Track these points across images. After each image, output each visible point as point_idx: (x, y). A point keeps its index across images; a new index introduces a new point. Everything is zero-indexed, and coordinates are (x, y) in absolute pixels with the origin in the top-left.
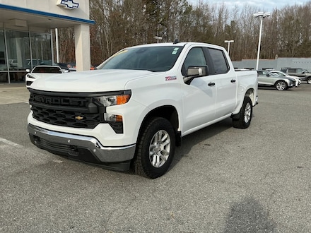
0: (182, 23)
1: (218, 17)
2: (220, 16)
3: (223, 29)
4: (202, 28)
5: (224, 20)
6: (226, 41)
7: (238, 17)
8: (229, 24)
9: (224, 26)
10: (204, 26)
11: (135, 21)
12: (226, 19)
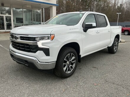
0: (97, 5)
1: (114, 2)
2: (115, 2)
3: (116, 8)
4: (106, 8)
5: (117, 4)
6: (117, 13)
7: (124, 2)
8: (119, 6)
9: (116, 7)
10: (107, 7)
11: (76, 5)
12: (118, 3)
